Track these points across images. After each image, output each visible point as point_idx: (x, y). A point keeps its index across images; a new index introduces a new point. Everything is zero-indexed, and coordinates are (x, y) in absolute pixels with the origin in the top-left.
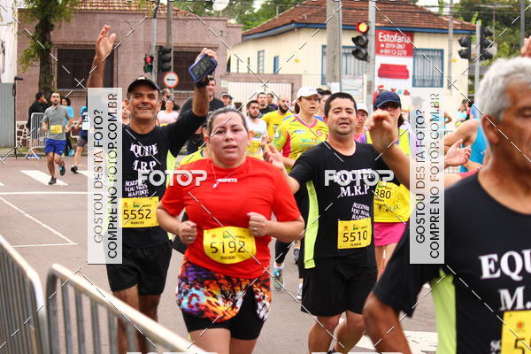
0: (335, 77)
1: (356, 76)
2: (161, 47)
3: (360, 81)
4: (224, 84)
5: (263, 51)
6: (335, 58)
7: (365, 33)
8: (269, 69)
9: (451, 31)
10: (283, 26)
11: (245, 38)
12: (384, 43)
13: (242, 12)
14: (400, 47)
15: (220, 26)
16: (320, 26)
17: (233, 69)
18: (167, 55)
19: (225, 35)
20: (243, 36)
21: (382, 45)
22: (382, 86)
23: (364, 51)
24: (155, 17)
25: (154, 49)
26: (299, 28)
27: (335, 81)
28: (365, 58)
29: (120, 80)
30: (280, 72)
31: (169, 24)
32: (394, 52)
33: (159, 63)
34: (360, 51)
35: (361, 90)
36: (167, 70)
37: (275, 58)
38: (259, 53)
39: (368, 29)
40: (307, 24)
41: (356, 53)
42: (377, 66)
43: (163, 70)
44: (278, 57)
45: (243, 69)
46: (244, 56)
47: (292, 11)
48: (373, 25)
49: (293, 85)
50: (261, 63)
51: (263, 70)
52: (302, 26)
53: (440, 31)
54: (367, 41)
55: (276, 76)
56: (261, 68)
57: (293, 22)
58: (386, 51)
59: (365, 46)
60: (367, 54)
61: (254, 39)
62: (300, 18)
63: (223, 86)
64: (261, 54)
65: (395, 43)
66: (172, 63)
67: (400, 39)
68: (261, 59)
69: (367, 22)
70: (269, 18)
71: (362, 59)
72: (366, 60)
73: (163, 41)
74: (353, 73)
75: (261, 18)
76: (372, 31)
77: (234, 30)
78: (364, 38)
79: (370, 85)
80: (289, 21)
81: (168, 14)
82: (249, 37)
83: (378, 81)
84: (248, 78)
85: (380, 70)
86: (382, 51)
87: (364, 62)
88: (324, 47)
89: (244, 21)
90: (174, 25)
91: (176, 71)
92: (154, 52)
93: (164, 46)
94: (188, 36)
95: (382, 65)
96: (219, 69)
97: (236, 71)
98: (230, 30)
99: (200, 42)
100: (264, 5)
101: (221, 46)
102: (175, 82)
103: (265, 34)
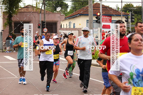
0: (91, 28)
1: (96, 28)
2: (42, 21)
3: (97, 30)
4: (60, 31)
6: (91, 23)
7: (99, 16)
8: (72, 27)
9: (122, 15)
10: (76, 15)
12: (104, 19)
13: (64, 12)
14: (108, 20)
15: (59, 15)
16: (87, 15)
17: (62, 27)
18: (44, 23)
19: (60, 18)
20: (65, 18)
21: (103, 20)
22: (103, 31)
23: (99, 21)
24: (40, 13)
25: (40, 22)
26: (80, 15)
27: (92, 29)
28: (99, 23)
30: (75, 28)
31: (44, 15)
32: (106, 21)
33: (42, 26)
34: (98, 22)
35: (98, 32)
36: (44, 28)
37: (74, 24)
39: (100, 14)
40: (82, 14)
41: (97, 21)
42: (102, 25)
43: (43, 28)
44: (75, 23)
45: (65, 27)
46: (65, 24)
47: (78, 11)
48: (101, 14)
49: (79, 31)
50: (70, 25)
51: (71, 27)
52: (81, 15)
53: (119, 15)
54: (100, 18)
55: (74, 29)
56: (70, 27)
57: (78, 14)
58: (104, 21)
59: (99, 19)
60: (100, 21)
62: (80, 13)
63: (60, 32)
64: (70, 23)
65: (107, 19)
66: (45, 26)
67: (108, 18)
69: (100, 13)
70: (72, 13)
71: (98, 23)
72: (100, 23)
73: (43, 20)
74: (95, 27)
75: (70, 13)
76: (101, 15)
77: (63, 16)
78: (99, 17)
79: (101, 30)
80: (77, 14)
81: (44, 12)
83: (103, 29)
84: (66, 29)
86: (103, 21)
87: (99, 24)
88: (87, 20)
89: (65, 14)
90: (46, 15)
91: (47, 28)
92: (40, 23)
93: (43, 21)
94: (50, 18)
95: (103, 25)
96: (58, 27)
97: (63, 28)
98: (61, 16)
99: (53, 19)
100: (70, 10)
101: (59, 21)
102: (47, 31)
103: (71, 17)
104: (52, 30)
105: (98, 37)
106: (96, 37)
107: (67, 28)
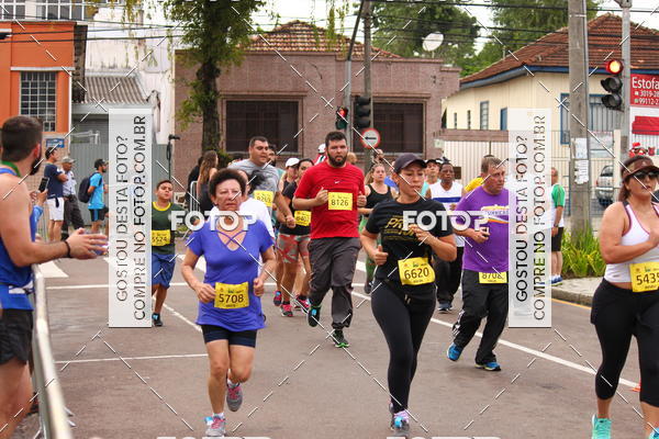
0: (581, 132)
1: (606, 131)
2: (357, 97)
3: (610, 139)
4: (438, 143)
5: (487, 102)
6: (580, 106)
7: (618, 74)
8: (494, 124)
10: (512, 70)
11: (465, 86)
12: (638, 90)
13: (459, 54)
15: (432, 70)
16: (562, 70)
17: (450, 125)
18: (365, 107)
19: (438, 81)
20: (461, 83)
21: (637, 93)
22: (638, 144)
23: (616, 97)
24: (349, 59)
25: (348, 98)
27: (581, 137)
28: (618, 107)
29: (305, 140)
31: (367, 67)
32: (651, 102)
33: (355, 118)
34: (612, 102)
35: (610, 150)
36: (366, 126)
37: (502, 111)
38: (482, 104)
39: (622, 68)
40: (542, 67)
41: (606, 100)
42: (632, 120)
43: (361, 127)
44: (506, 109)
45: (462, 125)
46: (461, 110)
47: (523, 50)
48: (628, 67)
50: (485, 118)
51: (487, 126)
52: (536, 69)
54: (621, 84)
55: (504, 133)
56: (485, 123)
57: (524, 64)
58: (642, 100)
59: (618, 91)
60: (620, 101)
61: (476, 88)
62: (533, 59)
63: (437, 146)
64: (485, 106)
65: (653, 90)
66: (371, 118)
68: (485, 112)
69: (620, 61)
70: (493, 62)
71: (614, 108)
72: (620, 110)
73: (360, 90)
74: (600, 128)
75: (484, 62)
76: (627, 72)
77: (450, 75)
78: (617, 81)
79: (625, 140)
80: (519, 64)
81: (366, 56)
82: (470, 85)
83: (633, 139)
84: (467, 136)
85: (634, 125)
86: (636, 101)
87: (618, 113)
88: (563, 95)
89: (464, 66)
90: (374, 70)
91: (376, 128)
92: (348, 103)
93: (362, 96)
94: (392, 83)
95: (637, 117)
96: (431, 125)
97: (453, 127)
98: (445, 74)
99: (406, 89)
100: (488, 46)
101: (433, 96)
102: (376, 142)
103: (489, 81)
104: (403, 139)
105: (610, 174)
106: (602, 175)
107: (472, 128)
